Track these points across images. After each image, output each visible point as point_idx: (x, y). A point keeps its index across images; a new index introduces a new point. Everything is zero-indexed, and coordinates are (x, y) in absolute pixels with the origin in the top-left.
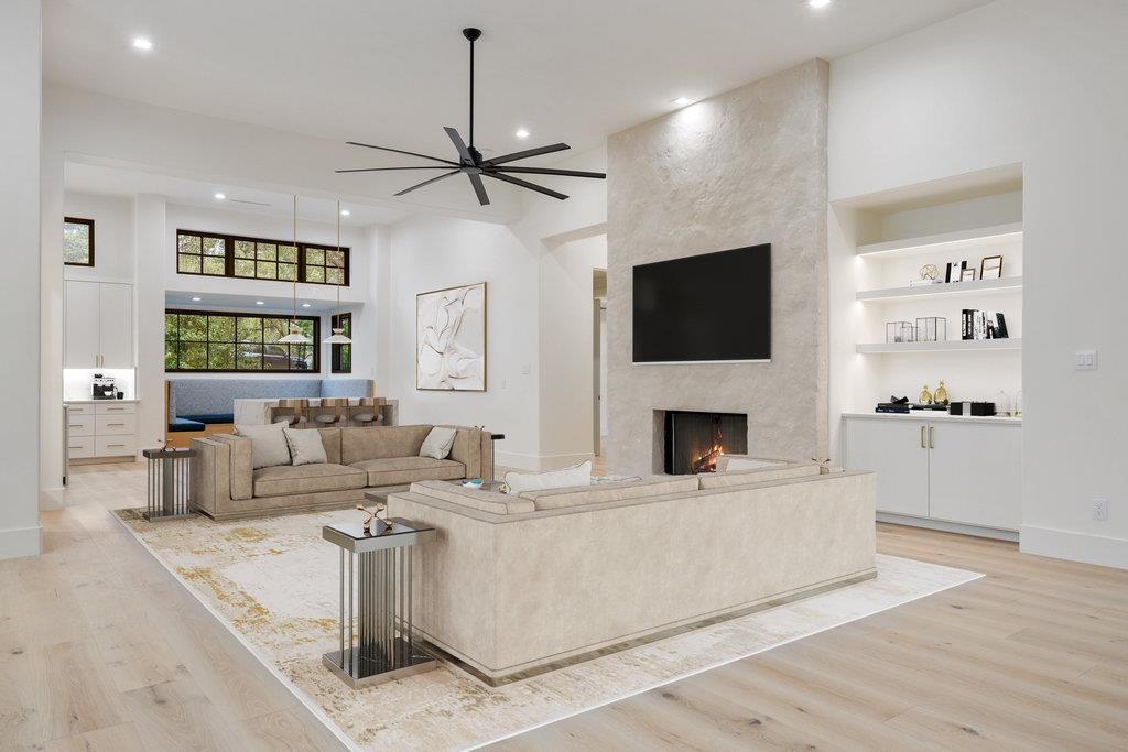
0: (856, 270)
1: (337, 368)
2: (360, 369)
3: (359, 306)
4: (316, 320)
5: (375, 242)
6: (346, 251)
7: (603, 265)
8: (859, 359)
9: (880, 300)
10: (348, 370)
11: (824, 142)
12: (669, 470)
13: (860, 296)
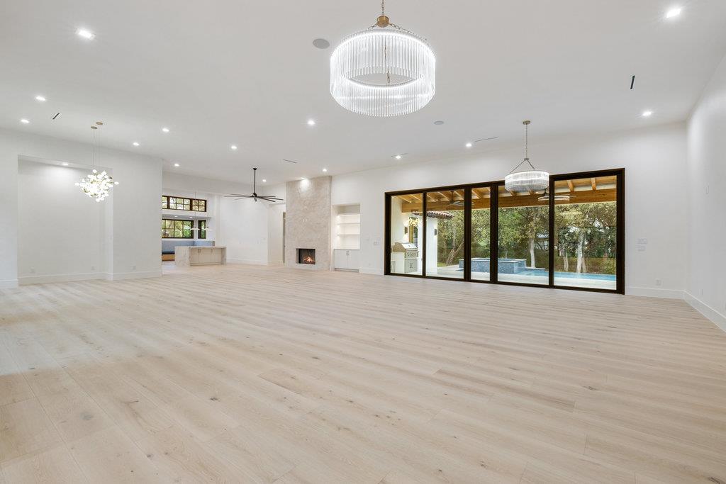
0: (338, 219)
1: (200, 237)
2: (209, 238)
3: (209, 218)
4: (192, 222)
5: (216, 199)
6: (206, 201)
7: (285, 211)
8: (338, 238)
9: (344, 225)
10: (205, 238)
11: (330, 192)
12: (300, 262)
13: (338, 224)
